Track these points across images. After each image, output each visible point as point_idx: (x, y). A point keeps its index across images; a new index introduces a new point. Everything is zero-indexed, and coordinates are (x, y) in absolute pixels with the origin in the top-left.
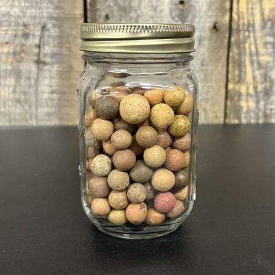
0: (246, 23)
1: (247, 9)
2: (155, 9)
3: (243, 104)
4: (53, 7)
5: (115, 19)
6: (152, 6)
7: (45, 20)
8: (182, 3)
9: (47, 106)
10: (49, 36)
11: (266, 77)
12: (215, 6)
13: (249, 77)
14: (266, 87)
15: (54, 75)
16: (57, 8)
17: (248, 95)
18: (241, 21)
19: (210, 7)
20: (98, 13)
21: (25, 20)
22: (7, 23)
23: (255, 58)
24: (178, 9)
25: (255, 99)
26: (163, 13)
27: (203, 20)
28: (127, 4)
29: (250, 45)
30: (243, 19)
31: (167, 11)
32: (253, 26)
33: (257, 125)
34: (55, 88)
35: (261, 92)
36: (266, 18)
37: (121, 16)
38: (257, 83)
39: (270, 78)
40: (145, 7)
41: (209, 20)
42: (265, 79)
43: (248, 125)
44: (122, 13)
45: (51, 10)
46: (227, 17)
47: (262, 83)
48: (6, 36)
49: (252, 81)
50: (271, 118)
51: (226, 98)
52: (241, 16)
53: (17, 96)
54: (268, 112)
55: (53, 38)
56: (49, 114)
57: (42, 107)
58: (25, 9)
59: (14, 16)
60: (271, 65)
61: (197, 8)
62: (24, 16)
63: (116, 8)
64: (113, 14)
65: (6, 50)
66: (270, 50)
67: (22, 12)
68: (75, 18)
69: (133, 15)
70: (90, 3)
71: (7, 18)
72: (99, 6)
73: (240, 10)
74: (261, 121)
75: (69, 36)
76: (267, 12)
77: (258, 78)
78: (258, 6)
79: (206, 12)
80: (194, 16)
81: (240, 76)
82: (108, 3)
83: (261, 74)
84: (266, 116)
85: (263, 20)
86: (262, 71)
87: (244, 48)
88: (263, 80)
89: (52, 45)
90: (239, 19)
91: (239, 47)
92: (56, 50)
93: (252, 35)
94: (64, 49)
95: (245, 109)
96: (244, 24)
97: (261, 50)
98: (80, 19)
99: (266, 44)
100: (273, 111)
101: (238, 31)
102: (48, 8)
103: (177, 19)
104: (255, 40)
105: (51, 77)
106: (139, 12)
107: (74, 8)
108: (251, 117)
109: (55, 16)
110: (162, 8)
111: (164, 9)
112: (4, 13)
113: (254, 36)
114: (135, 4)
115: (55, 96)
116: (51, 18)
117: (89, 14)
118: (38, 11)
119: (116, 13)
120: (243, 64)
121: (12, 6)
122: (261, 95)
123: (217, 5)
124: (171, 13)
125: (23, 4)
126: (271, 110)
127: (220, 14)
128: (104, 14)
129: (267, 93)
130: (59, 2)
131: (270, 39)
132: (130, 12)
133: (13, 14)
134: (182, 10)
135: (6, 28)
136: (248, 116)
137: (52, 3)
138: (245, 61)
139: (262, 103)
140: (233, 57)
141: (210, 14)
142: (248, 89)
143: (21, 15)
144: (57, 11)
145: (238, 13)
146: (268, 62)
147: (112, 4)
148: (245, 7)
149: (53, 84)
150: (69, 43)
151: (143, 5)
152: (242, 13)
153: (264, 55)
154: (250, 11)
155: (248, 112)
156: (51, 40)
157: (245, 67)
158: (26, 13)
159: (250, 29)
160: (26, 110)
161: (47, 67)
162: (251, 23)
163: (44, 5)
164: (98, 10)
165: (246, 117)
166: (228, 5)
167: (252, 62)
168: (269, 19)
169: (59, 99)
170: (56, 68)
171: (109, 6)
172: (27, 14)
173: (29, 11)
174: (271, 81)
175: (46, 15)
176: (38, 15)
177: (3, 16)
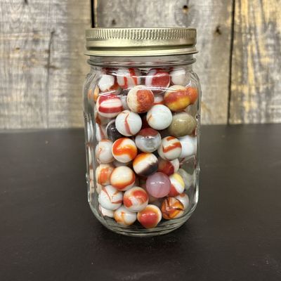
0: (248, 26)
1: (249, 13)
2: (160, 14)
3: (246, 104)
4: (61, 13)
5: (122, 24)
6: (157, 11)
7: (53, 26)
8: (185, 7)
9: (58, 109)
10: (58, 42)
11: (267, 78)
12: (218, 10)
13: (251, 79)
14: (267, 88)
15: (63, 79)
16: (65, 14)
17: (250, 95)
18: (243, 25)
19: (213, 11)
20: (106, 19)
21: (35, 26)
22: (18, 30)
23: (257, 60)
24: (182, 13)
25: (257, 99)
26: (168, 18)
27: (206, 24)
28: (132, 9)
29: (252, 47)
30: (245, 22)
31: (171, 16)
32: (255, 29)
33: (259, 125)
34: (65, 91)
35: (263, 92)
36: (267, 21)
37: (127, 21)
38: (259, 84)
39: (271, 79)
40: (150, 12)
41: (212, 23)
42: (267, 80)
43: (251, 125)
44: (128, 18)
45: (60, 17)
46: (229, 21)
47: (264, 84)
48: (18, 42)
49: (254, 82)
50: (273, 117)
51: (229, 99)
52: (243, 20)
53: (28, 99)
54: (270, 111)
55: (62, 43)
56: (59, 117)
57: (52, 109)
58: (34, 17)
59: (24, 23)
60: (272, 66)
61: (201, 12)
62: (34, 23)
63: (122, 14)
64: (119, 19)
65: (17, 55)
66: (271, 52)
67: (32, 18)
68: (82, 24)
69: (139, 20)
70: (97, 9)
71: (17, 24)
72: (106, 12)
73: (242, 13)
74: (263, 121)
75: (77, 41)
76: (268, 16)
77: (260, 79)
78: (259, 9)
79: (209, 16)
80: (198, 20)
81: (242, 77)
82: (114, 10)
83: (262, 75)
84: (268, 116)
85: (264, 23)
86: (264, 73)
87: (246, 50)
88: (265, 81)
89: (61, 50)
90: (241, 22)
91: (241, 50)
92: (65, 55)
93: (253, 37)
94: (73, 54)
95: (247, 109)
96: (246, 27)
97: (263, 52)
98: (87, 24)
99: (267, 46)
100: (275, 111)
101: (240, 34)
102: (57, 14)
103: (181, 23)
104: (257, 43)
105: (60, 81)
106: (144, 17)
107: (82, 14)
108: (253, 117)
109: (63, 22)
110: (166, 13)
111: (168, 14)
112: (14, 20)
113: (256, 39)
114: (140, 9)
115: (65, 99)
116: (60, 24)
117: (96, 20)
118: (48, 18)
119: (122, 19)
120: (245, 66)
121: (23, 13)
122: (263, 96)
123: (220, 9)
124: (175, 18)
125: (33, 11)
126: (273, 109)
127: (222, 18)
128: (110, 19)
129: (269, 93)
130: (67, 8)
131: (271, 42)
132: (136, 17)
133: (23, 21)
134: (186, 15)
135: (16, 34)
136: (250, 116)
137: (60, 9)
138: (247, 63)
139: (264, 103)
140: (235, 59)
141: (213, 18)
142: (250, 89)
143: (31, 21)
144: (66, 18)
145: (240, 17)
146: (269, 64)
147: (118, 10)
148: (246, 10)
149: (62, 88)
150: (77, 48)
151: (148, 10)
152: (244, 16)
153: (265, 57)
154: (251, 15)
155: (250, 112)
156: (60, 45)
157: (247, 68)
158: (36, 19)
159: (252, 32)
160: (37, 113)
161: (56, 72)
162: (253, 26)
163: (53, 12)
164: (105, 15)
165: (249, 117)
166: (230, 9)
167: (254, 64)
168: (270, 22)
169: (69, 102)
170: (65, 72)
171: (115, 12)
172: (37, 21)
173: (38, 18)
174: (273, 82)
175: (55, 21)
176: (47, 21)
177: (14, 22)
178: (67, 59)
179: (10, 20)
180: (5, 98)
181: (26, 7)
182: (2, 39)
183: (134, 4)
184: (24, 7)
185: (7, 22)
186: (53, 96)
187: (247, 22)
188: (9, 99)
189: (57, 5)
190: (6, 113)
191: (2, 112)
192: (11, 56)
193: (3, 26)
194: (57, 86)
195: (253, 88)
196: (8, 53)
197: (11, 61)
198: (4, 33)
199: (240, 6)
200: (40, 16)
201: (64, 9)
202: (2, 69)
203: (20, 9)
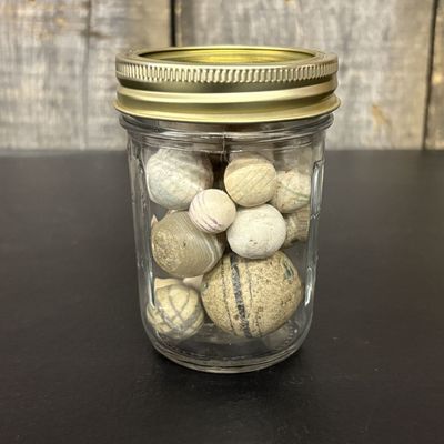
178: (122, 19)
180: (9, 91)
186: (97, 89)
188: (16, 93)
190: (11, 118)
191: (4, 117)
192: (20, 12)
194: (103, 69)
196: (14, 7)
197: (19, 23)
202: (3, 36)
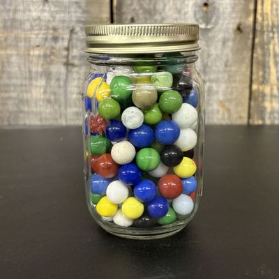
0: (270, 24)
1: (272, 11)
2: (179, 12)
3: (267, 105)
4: (81, 11)
6: (176, 8)
7: (72, 24)
8: (206, 5)
9: (76, 106)
10: (77, 39)
12: (239, 7)
13: (273, 78)
15: (82, 77)
16: (84, 12)
17: (272, 96)
18: (266, 23)
19: (234, 8)
20: (124, 17)
21: (55, 24)
22: (38, 27)
24: (203, 11)
26: (187, 16)
27: (226, 22)
28: (152, 7)
30: (267, 20)
31: (191, 14)
37: (146, 18)
40: (169, 10)
41: (232, 21)
43: (272, 126)
44: (148, 16)
45: (79, 15)
46: (251, 19)
48: (38, 40)
49: (276, 82)
51: (250, 99)
52: (265, 18)
53: (47, 96)
55: (81, 41)
56: (77, 114)
57: (70, 106)
58: (54, 14)
59: (45, 21)
61: (221, 10)
62: (54, 21)
63: (141, 11)
64: (138, 17)
65: (37, 52)
67: (52, 16)
69: (158, 17)
70: (116, 6)
71: (37, 22)
72: (124, 10)
73: (265, 11)
79: (230, 14)
80: (218, 18)
81: (264, 77)
82: (133, 7)
87: (268, 49)
89: (79, 48)
90: (263, 20)
91: (263, 48)
92: (83, 52)
93: (276, 35)
95: (269, 110)
96: (268, 25)
101: (262, 32)
102: (76, 12)
103: (201, 21)
105: (79, 79)
106: (163, 15)
107: (101, 12)
108: (275, 118)
109: (82, 19)
110: (186, 10)
111: (188, 11)
112: (35, 17)
114: (160, 6)
116: (79, 21)
117: (115, 17)
118: (67, 16)
119: (141, 16)
120: (267, 65)
121: (43, 11)
123: (241, 7)
124: (195, 16)
125: (53, 9)
127: (244, 16)
128: (129, 17)
130: (86, 6)
132: (155, 15)
133: (44, 19)
134: (206, 12)
135: (37, 32)
136: (272, 117)
137: (80, 7)
138: (269, 62)
140: (257, 58)
141: (234, 15)
142: (272, 89)
143: (51, 19)
144: (85, 15)
145: (262, 15)
147: (137, 8)
148: (269, 8)
151: (167, 8)
152: (267, 14)
154: (274, 12)
155: (272, 112)
156: (79, 43)
157: (269, 68)
158: (55, 17)
159: (275, 30)
161: (75, 69)
162: (276, 24)
163: (73, 9)
164: (124, 13)
165: (270, 118)
166: (252, 7)
167: (276, 63)
170: (83, 70)
171: (134, 10)
172: (57, 19)
173: (58, 15)
175: (74, 19)
176: (67, 19)
177: (35, 20)
179: (31, 18)
181: (47, 5)
182: (23, 36)
183: (153, 2)
184: (44, 5)
185: (28, 20)
187: (270, 19)
189: (77, 3)
193: (24, 23)
195: (275, 88)
198: (24, 30)
199: (263, 3)
200: (60, 14)
201: (83, 7)
203: (41, 7)
